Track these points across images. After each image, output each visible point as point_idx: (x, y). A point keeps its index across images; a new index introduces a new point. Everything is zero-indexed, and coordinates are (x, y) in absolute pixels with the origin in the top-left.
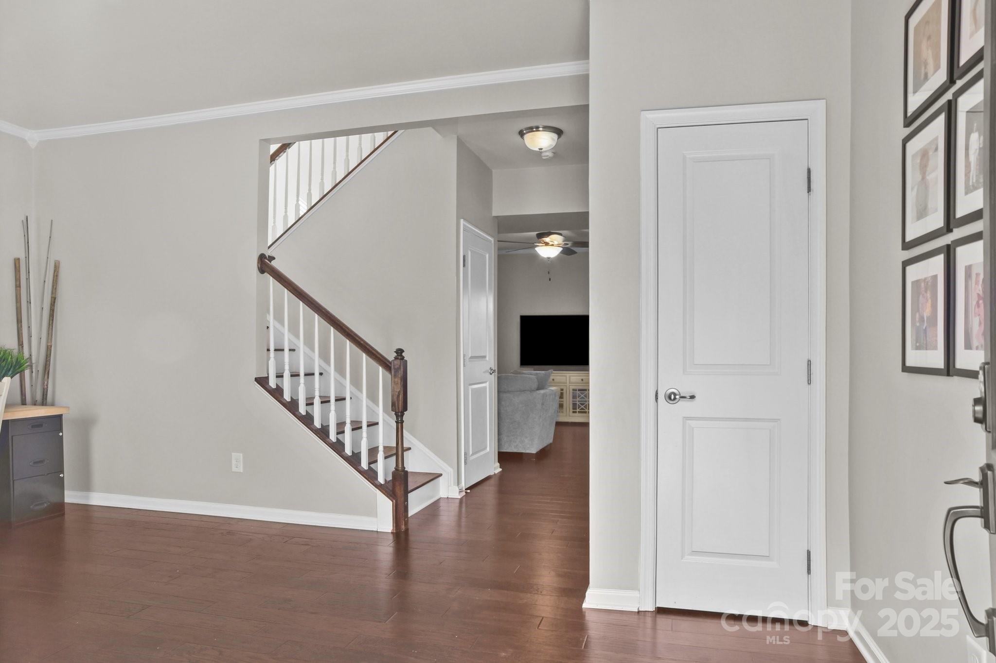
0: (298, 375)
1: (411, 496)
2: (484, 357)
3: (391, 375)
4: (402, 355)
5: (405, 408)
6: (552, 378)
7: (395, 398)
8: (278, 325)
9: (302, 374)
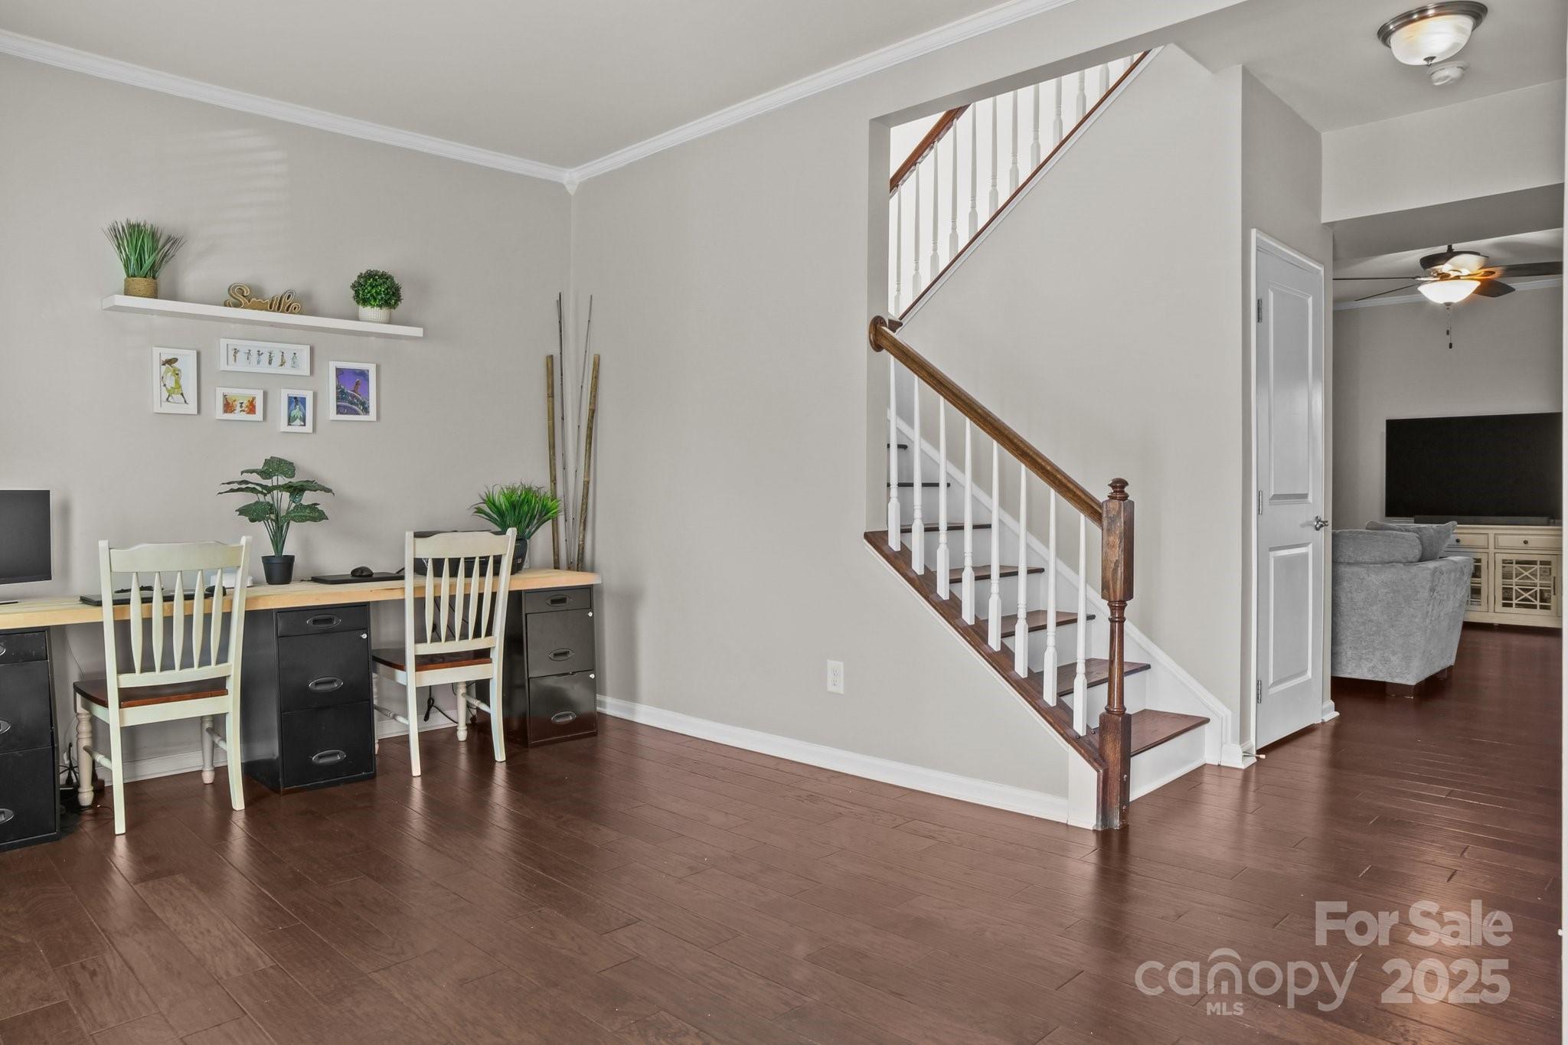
0: (937, 529)
1: (1137, 762)
2: (1305, 496)
3: (1102, 530)
4: (1123, 492)
5: (1129, 593)
6: (1453, 537)
7: (1109, 575)
8: (928, 448)
9: (943, 526)
